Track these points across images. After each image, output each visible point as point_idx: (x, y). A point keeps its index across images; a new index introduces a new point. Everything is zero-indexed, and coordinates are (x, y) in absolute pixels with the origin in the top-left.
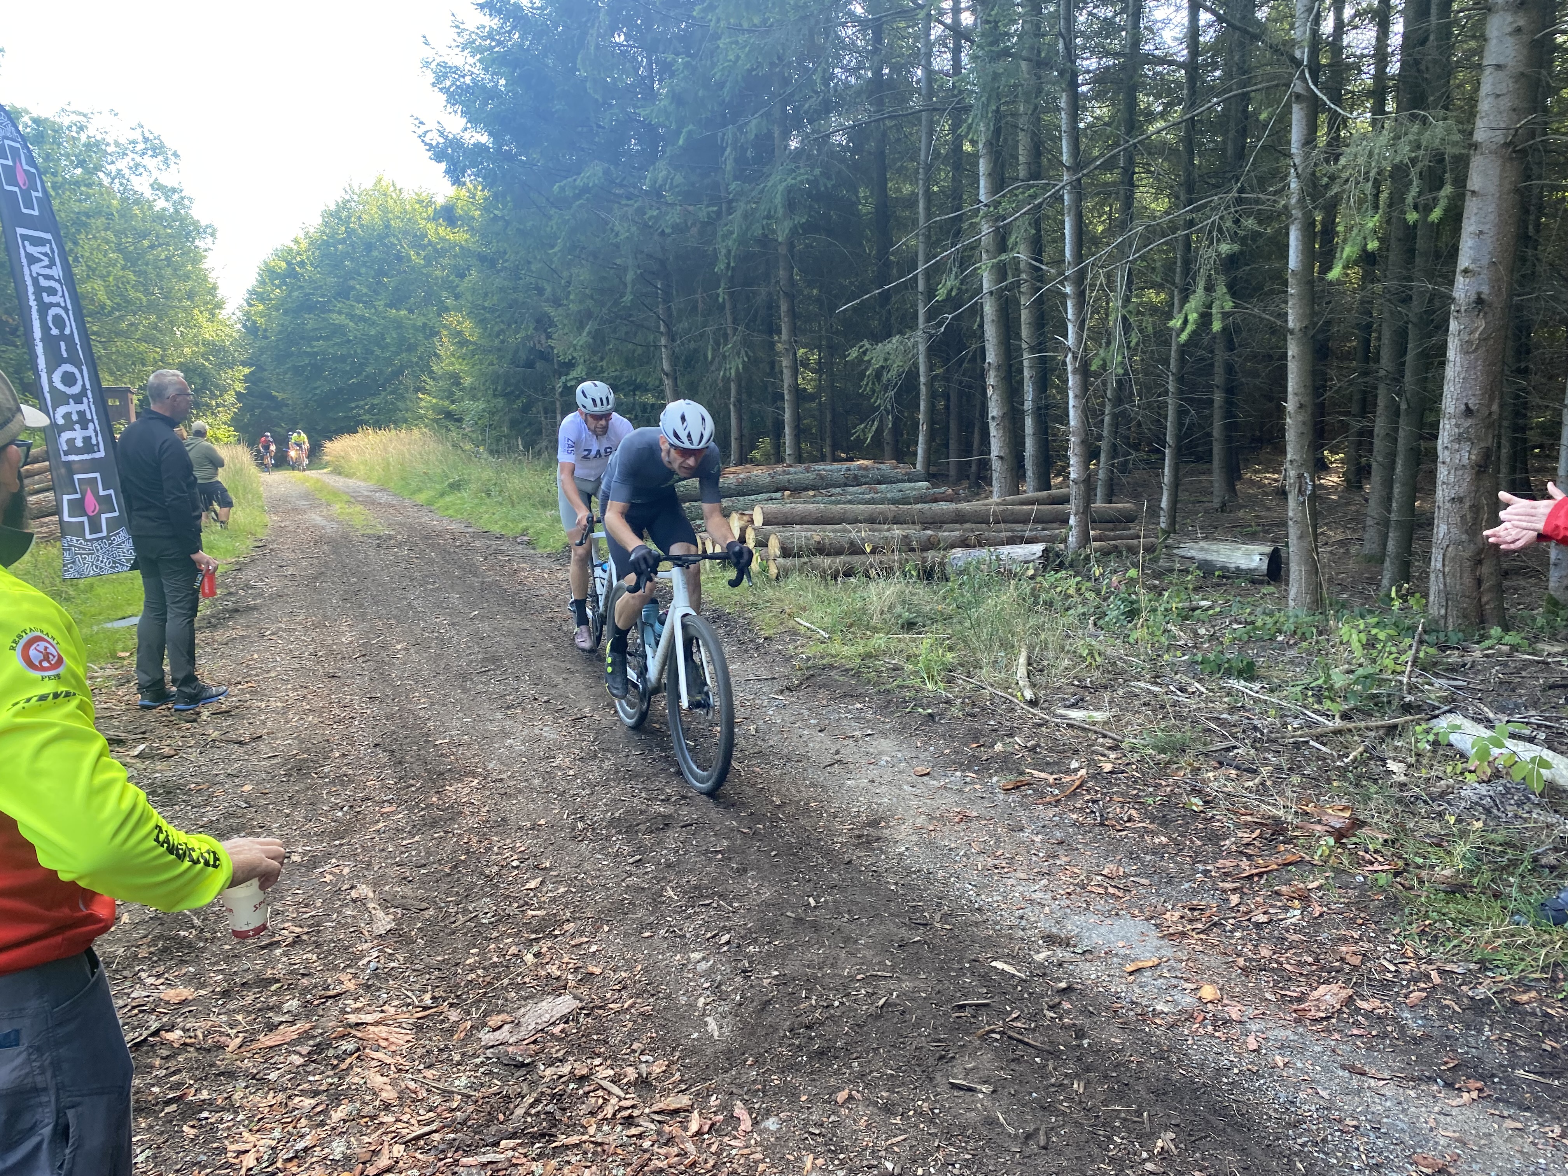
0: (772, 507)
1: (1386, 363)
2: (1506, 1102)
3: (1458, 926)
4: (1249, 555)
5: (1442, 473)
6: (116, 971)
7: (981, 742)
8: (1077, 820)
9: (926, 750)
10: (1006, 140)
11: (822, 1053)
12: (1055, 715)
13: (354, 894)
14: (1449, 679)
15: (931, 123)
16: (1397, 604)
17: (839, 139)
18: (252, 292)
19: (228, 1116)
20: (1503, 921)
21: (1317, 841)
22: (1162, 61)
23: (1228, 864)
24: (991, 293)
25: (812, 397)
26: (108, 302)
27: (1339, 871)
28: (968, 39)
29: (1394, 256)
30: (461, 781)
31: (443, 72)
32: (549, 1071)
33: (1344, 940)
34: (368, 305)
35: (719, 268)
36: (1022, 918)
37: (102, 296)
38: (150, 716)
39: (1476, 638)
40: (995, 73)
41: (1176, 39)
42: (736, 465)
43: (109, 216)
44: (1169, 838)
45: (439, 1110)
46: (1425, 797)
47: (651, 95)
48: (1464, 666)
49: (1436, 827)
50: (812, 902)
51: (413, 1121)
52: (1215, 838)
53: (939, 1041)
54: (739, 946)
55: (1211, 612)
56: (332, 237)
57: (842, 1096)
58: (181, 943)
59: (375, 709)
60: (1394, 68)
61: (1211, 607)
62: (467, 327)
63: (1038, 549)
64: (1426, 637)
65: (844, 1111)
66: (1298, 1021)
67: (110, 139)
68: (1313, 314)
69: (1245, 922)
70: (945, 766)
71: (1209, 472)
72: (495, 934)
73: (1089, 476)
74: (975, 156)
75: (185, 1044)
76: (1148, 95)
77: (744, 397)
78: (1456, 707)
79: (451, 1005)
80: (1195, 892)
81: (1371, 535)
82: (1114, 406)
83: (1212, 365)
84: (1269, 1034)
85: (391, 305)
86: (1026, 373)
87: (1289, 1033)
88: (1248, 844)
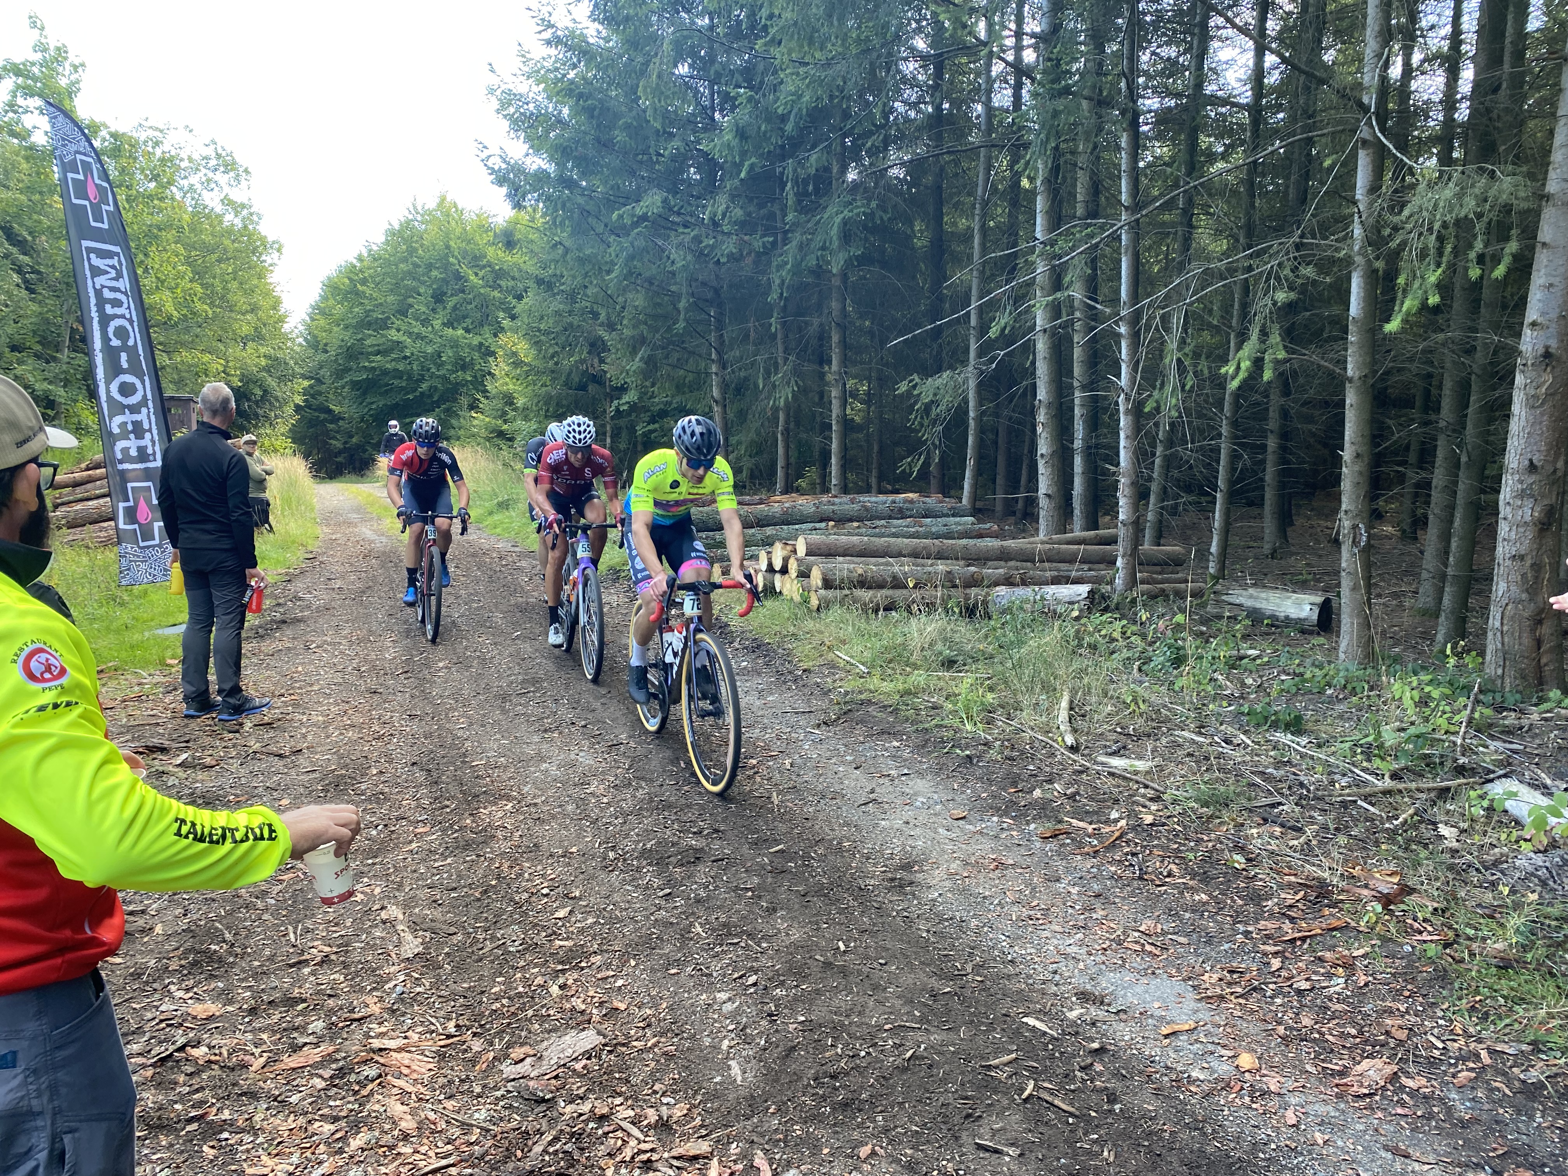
0: (816, 538)
1: (1446, 414)
3: (1510, 1004)
4: (1299, 604)
5: (1503, 529)
6: (147, 983)
7: (1020, 787)
8: (1115, 873)
9: (963, 793)
10: (1064, 177)
11: (847, 1105)
12: (1096, 763)
13: (384, 915)
14: (1505, 741)
15: (989, 159)
16: (1452, 661)
17: (897, 172)
18: (315, 307)
19: (247, 1138)
20: (1558, 1002)
21: (1364, 906)
22: (1225, 102)
23: (1269, 925)
24: (1045, 331)
25: (859, 428)
26: (175, 313)
27: (1385, 940)
28: (1029, 77)
29: (1458, 305)
30: (496, 804)
31: (507, 100)
32: (569, 1109)
33: (1390, 1012)
34: (425, 322)
35: (773, 297)
36: (1055, 972)
37: (170, 307)
38: (194, 724)
39: (1534, 700)
40: (1055, 110)
41: (1240, 80)
42: (782, 493)
43: (180, 229)
44: (1210, 895)
45: (457, 1143)
46: (1478, 865)
47: (712, 126)
48: (1521, 728)
49: (1488, 897)
50: (842, 947)
51: (431, 1153)
52: (1257, 898)
53: (966, 1098)
54: (765, 988)
55: (1259, 661)
56: (394, 255)
57: (864, 1151)
58: (211, 957)
59: (414, 727)
60: (1463, 113)
61: (1259, 657)
62: (523, 348)
63: (1083, 590)
64: (1481, 697)
65: (866, 1167)
66: (1339, 1096)
67: (184, 155)
68: (1374, 362)
69: (1286, 988)
70: (983, 810)
71: (1261, 516)
72: (522, 963)
73: (1138, 518)
74: (1033, 193)
75: (210, 1062)
76: (1209, 136)
77: (792, 425)
78: (1512, 772)
79: (475, 1034)
80: (1235, 954)
81: (1427, 588)
82: (1166, 448)
83: (1267, 409)
84: (1309, 1109)
85: (449, 324)
86: (1077, 411)
87: (1330, 1108)
88: (1291, 906)
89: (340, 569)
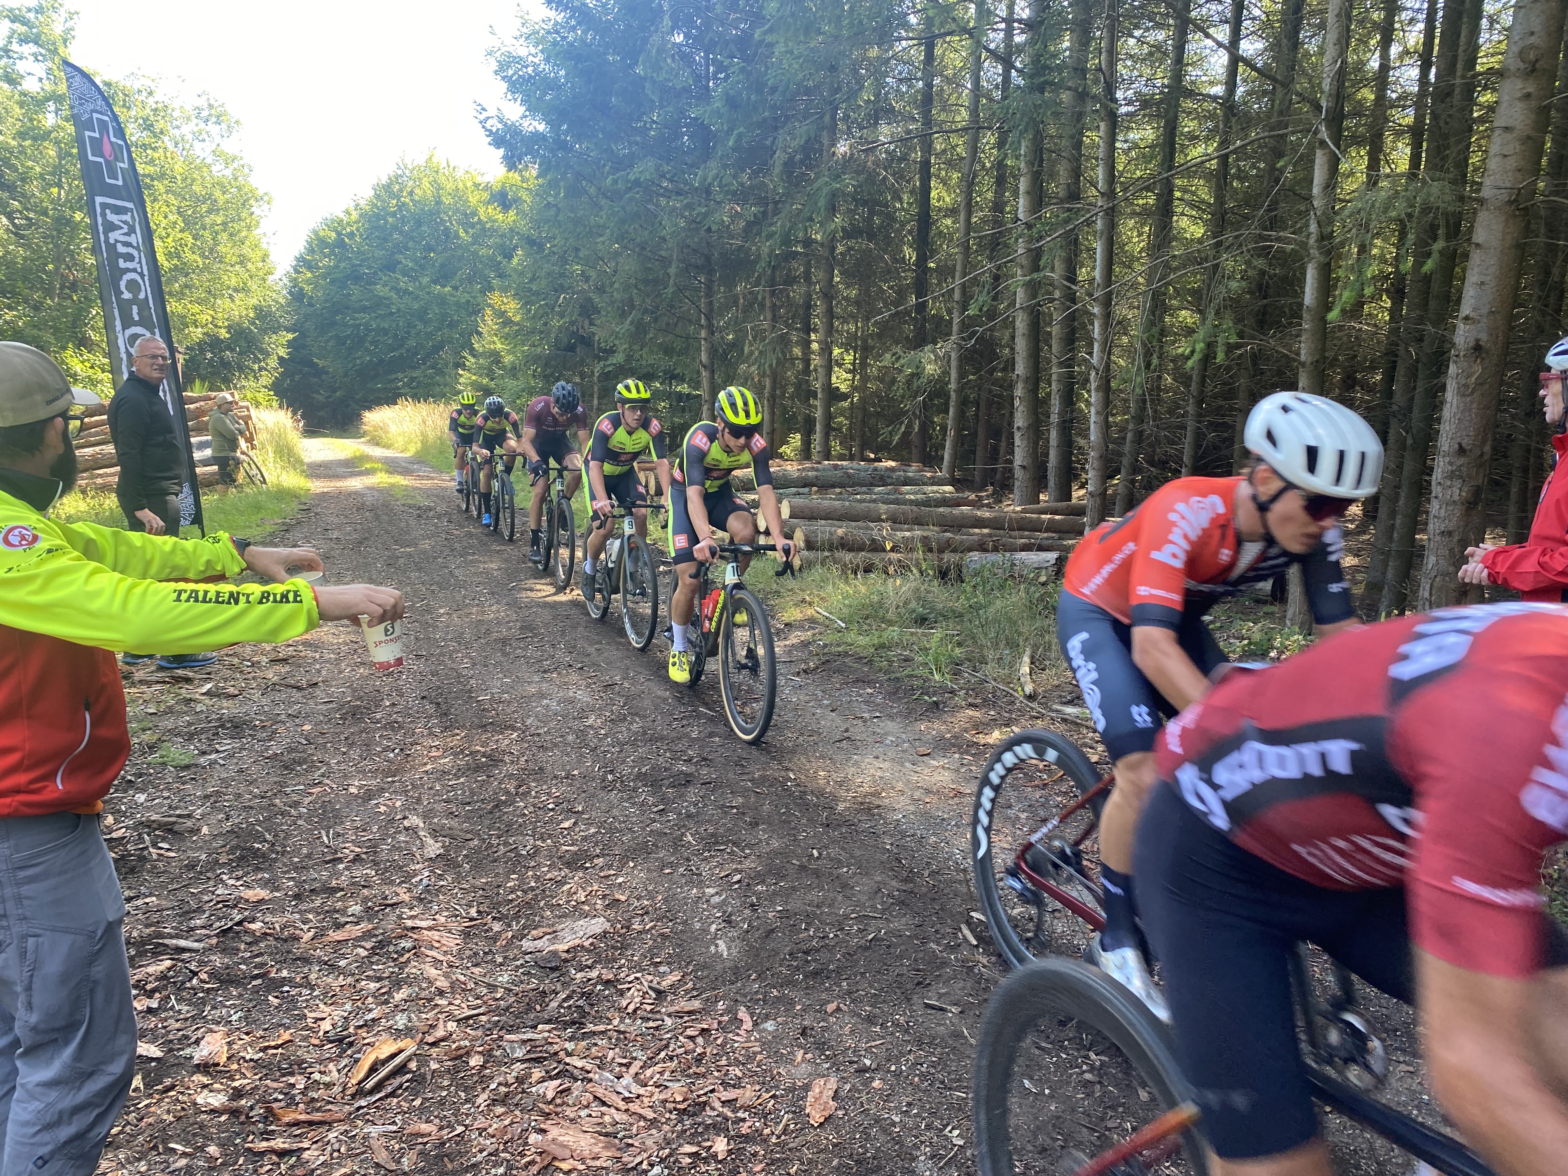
0: (799, 501)
1: (1399, 399)
5: (1434, 507)
6: (201, 873)
7: (981, 729)
9: (929, 733)
11: (817, 974)
12: (1051, 710)
13: (406, 823)
18: (300, 259)
19: (306, 992)
24: (1024, 308)
25: (845, 397)
30: (502, 733)
31: (507, 62)
32: (579, 975)
34: (413, 279)
35: (763, 266)
43: (172, 179)
45: (485, 998)
50: (816, 854)
51: (463, 1005)
53: (918, 970)
54: (748, 885)
56: (384, 208)
57: (831, 1007)
58: (256, 853)
62: (512, 307)
63: (1051, 557)
65: (832, 1020)
67: (176, 104)
70: (945, 748)
72: (533, 864)
73: (1106, 490)
75: (265, 934)
79: (494, 918)
85: (435, 282)
86: (1054, 387)
89: (336, 520)
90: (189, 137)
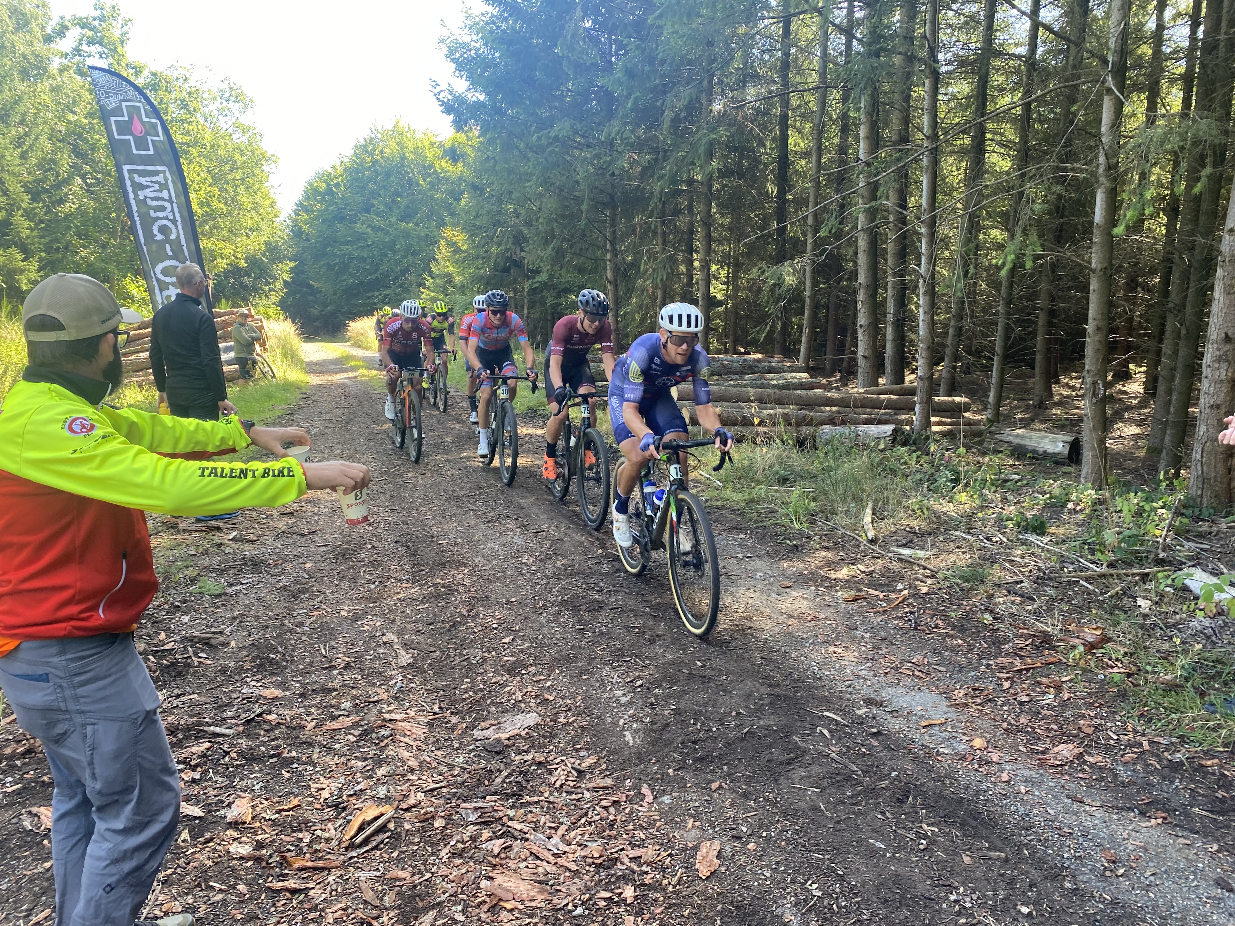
2: (1182, 828)
3: (1168, 713)
4: (1054, 442)
5: (1205, 385)
6: (230, 676)
7: (832, 567)
8: (898, 625)
9: (790, 570)
11: (703, 759)
12: (889, 552)
13: (384, 639)
14: (1197, 542)
16: (1164, 484)
18: (299, 205)
19: (310, 768)
23: (1005, 660)
24: (864, 230)
25: (720, 303)
27: (1085, 671)
30: (457, 569)
31: (455, 47)
32: (518, 758)
33: (1083, 716)
34: (384, 218)
35: (654, 201)
36: (850, 686)
39: (1224, 514)
43: (203, 146)
44: (964, 641)
45: (446, 775)
46: (1161, 625)
48: (1210, 534)
49: (1166, 646)
50: (701, 665)
51: (429, 780)
52: (997, 643)
54: (648, 688)
55: (1019, 484)
56: (361, 164)
57: (714, 786)
58: (271, 661)
59: (395, 517)
61: (1019, 480)
62: (461, 239)
63: (888, 429)
64: (1184, 510)
65: (716, 795)
66: (1041, 766)
67: (205, 88)
68: (1111, 259)
69: (1012, 699)
70: (804, 582)
71: (1032, 376)
72: (481, 671)
74: (858, 121)
75: (279, 723)
78: (1198, 563)
79: (452, 713)
80: (978, 678)
81: (1155, 431)
83: (1037, 293)
84: (1018, 772)
85: (402, 220)
86: (889, 292)
87: (1033, 772)
88: (1021, 648)
89: (329, 406)
90: (215, 112)
